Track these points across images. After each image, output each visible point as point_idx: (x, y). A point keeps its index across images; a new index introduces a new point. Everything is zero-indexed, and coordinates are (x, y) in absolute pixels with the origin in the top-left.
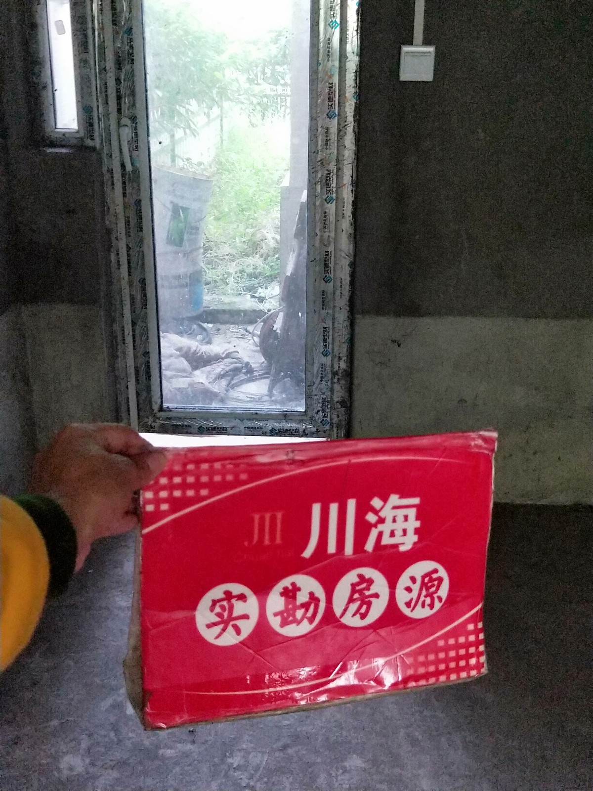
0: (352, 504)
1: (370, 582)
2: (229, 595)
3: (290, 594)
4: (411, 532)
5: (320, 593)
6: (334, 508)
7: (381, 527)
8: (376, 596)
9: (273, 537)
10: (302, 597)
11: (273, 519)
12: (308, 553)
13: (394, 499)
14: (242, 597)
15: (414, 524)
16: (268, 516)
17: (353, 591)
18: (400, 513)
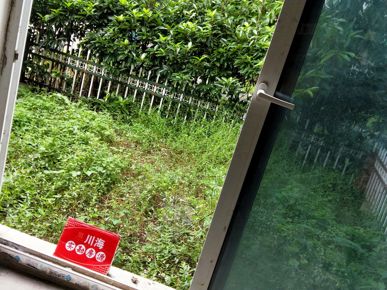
0: (94, 237)
1: (93, 251)
2: (72, 243)
3: (80, 247)
4: (102, 246)
5: (85, 249)
6: (91, 237)
7: (97, 243)
8: (93, 254)
9: (81, 237)
10: (82, 249)
11: (82, 234)
12: (85, 242)
13: (101, 239)
14: (73, 244)
15: (103, 245)
16: (81, 233)
17: (90, 252)
18: (101, 242)
